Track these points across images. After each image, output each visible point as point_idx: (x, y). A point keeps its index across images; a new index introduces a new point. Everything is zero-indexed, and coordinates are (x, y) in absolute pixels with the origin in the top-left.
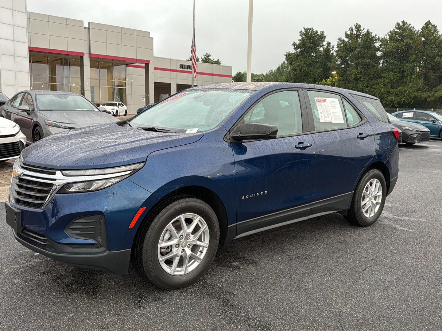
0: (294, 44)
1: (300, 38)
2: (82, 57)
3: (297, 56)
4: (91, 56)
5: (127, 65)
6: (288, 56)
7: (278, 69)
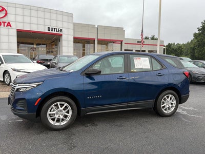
0: (198, 29)
1: (202, 25)
2: (94, 40)
3: (199, 34)
4: (98, 40)
5: (114, 43)
6: (195, 35)
7: (192, 41)
